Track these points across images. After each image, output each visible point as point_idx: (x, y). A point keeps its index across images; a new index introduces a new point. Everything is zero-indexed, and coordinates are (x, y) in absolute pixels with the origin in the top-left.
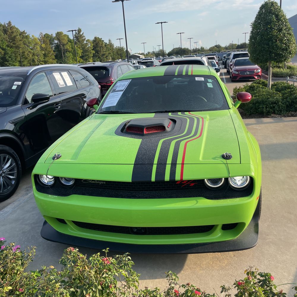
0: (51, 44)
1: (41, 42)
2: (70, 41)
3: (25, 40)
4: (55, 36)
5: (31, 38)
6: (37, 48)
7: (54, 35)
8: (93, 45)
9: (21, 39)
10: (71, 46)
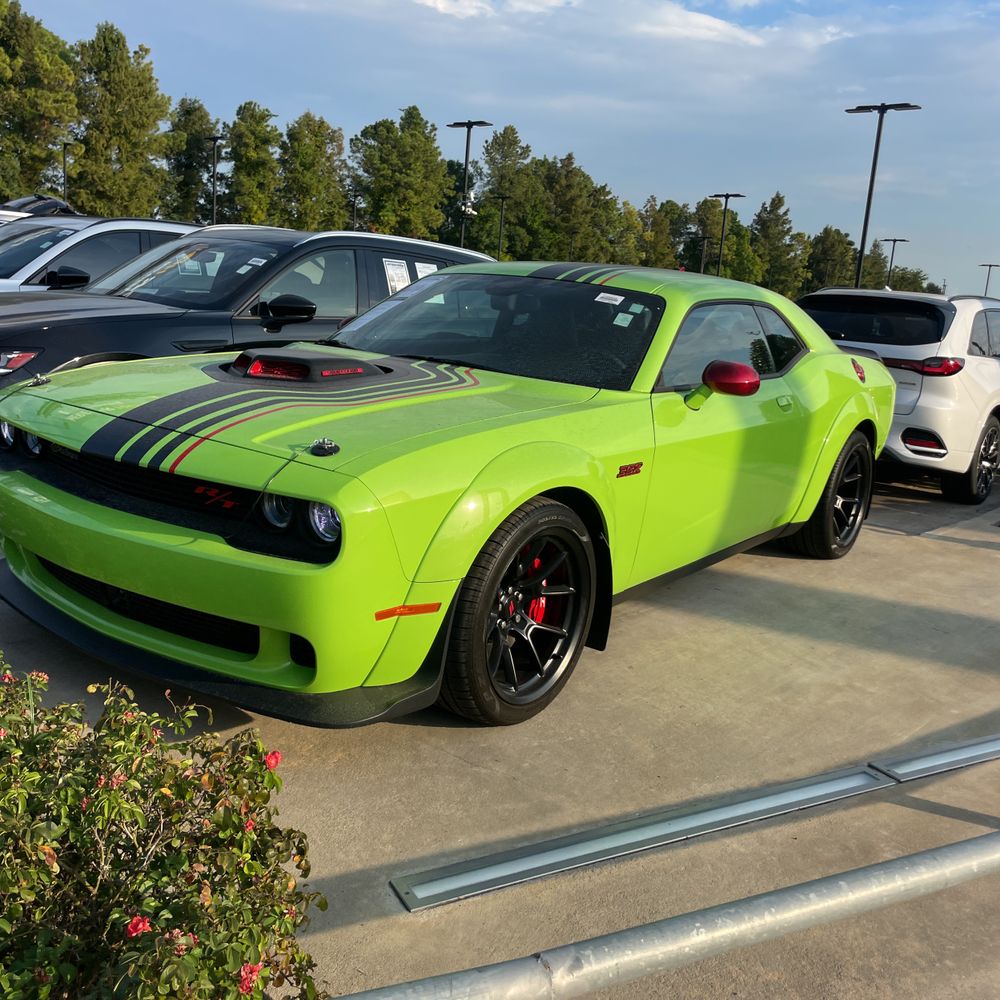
0: (676, 233)
1: (646, 224)
2: (737, 230)
3: (600, 212)
4: (695, 210)
5: (619, 210)
6: (627, 241)
7: (692, 209)
8: (811, 251)
9: (589, 208)
10: (735, 248)
